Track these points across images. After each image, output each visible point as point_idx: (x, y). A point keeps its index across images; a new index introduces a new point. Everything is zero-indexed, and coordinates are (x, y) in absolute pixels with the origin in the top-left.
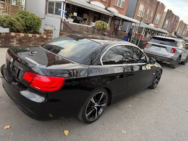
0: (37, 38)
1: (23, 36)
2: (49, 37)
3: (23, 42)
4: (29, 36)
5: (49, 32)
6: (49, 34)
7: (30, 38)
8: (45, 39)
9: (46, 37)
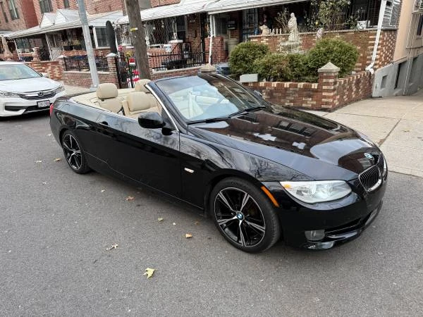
0: (298, 89)
1: (275, 86)
2: (324, 87)
3: (275, 98)
4: (285, 86)
5: (325, 75)
6: (324, 80)
7: (286, 89)
8: (316, 91)
9: (316, 87)
